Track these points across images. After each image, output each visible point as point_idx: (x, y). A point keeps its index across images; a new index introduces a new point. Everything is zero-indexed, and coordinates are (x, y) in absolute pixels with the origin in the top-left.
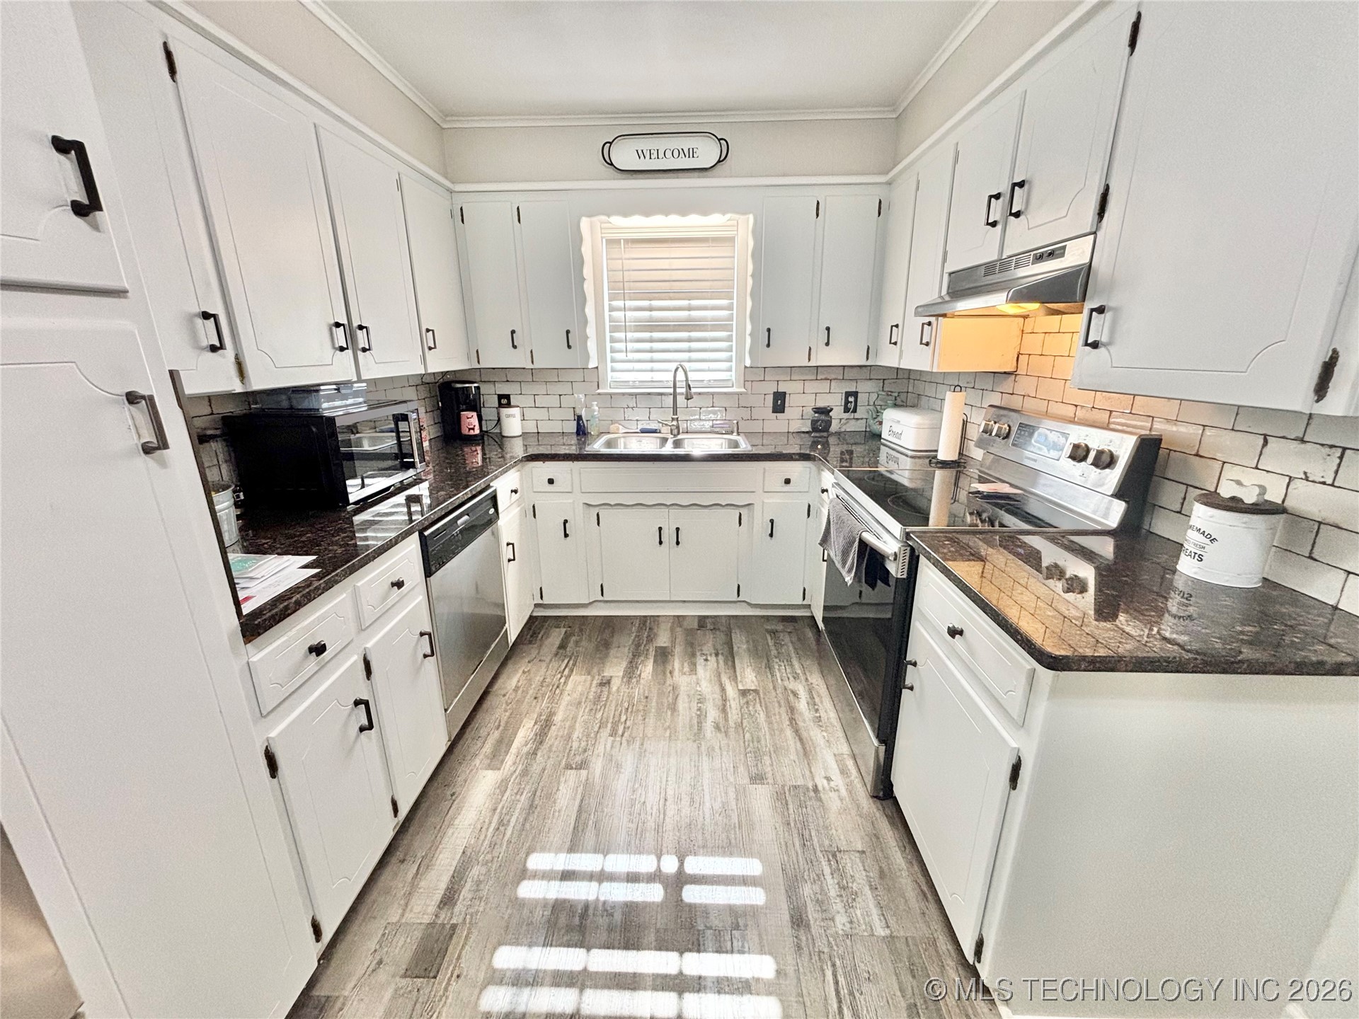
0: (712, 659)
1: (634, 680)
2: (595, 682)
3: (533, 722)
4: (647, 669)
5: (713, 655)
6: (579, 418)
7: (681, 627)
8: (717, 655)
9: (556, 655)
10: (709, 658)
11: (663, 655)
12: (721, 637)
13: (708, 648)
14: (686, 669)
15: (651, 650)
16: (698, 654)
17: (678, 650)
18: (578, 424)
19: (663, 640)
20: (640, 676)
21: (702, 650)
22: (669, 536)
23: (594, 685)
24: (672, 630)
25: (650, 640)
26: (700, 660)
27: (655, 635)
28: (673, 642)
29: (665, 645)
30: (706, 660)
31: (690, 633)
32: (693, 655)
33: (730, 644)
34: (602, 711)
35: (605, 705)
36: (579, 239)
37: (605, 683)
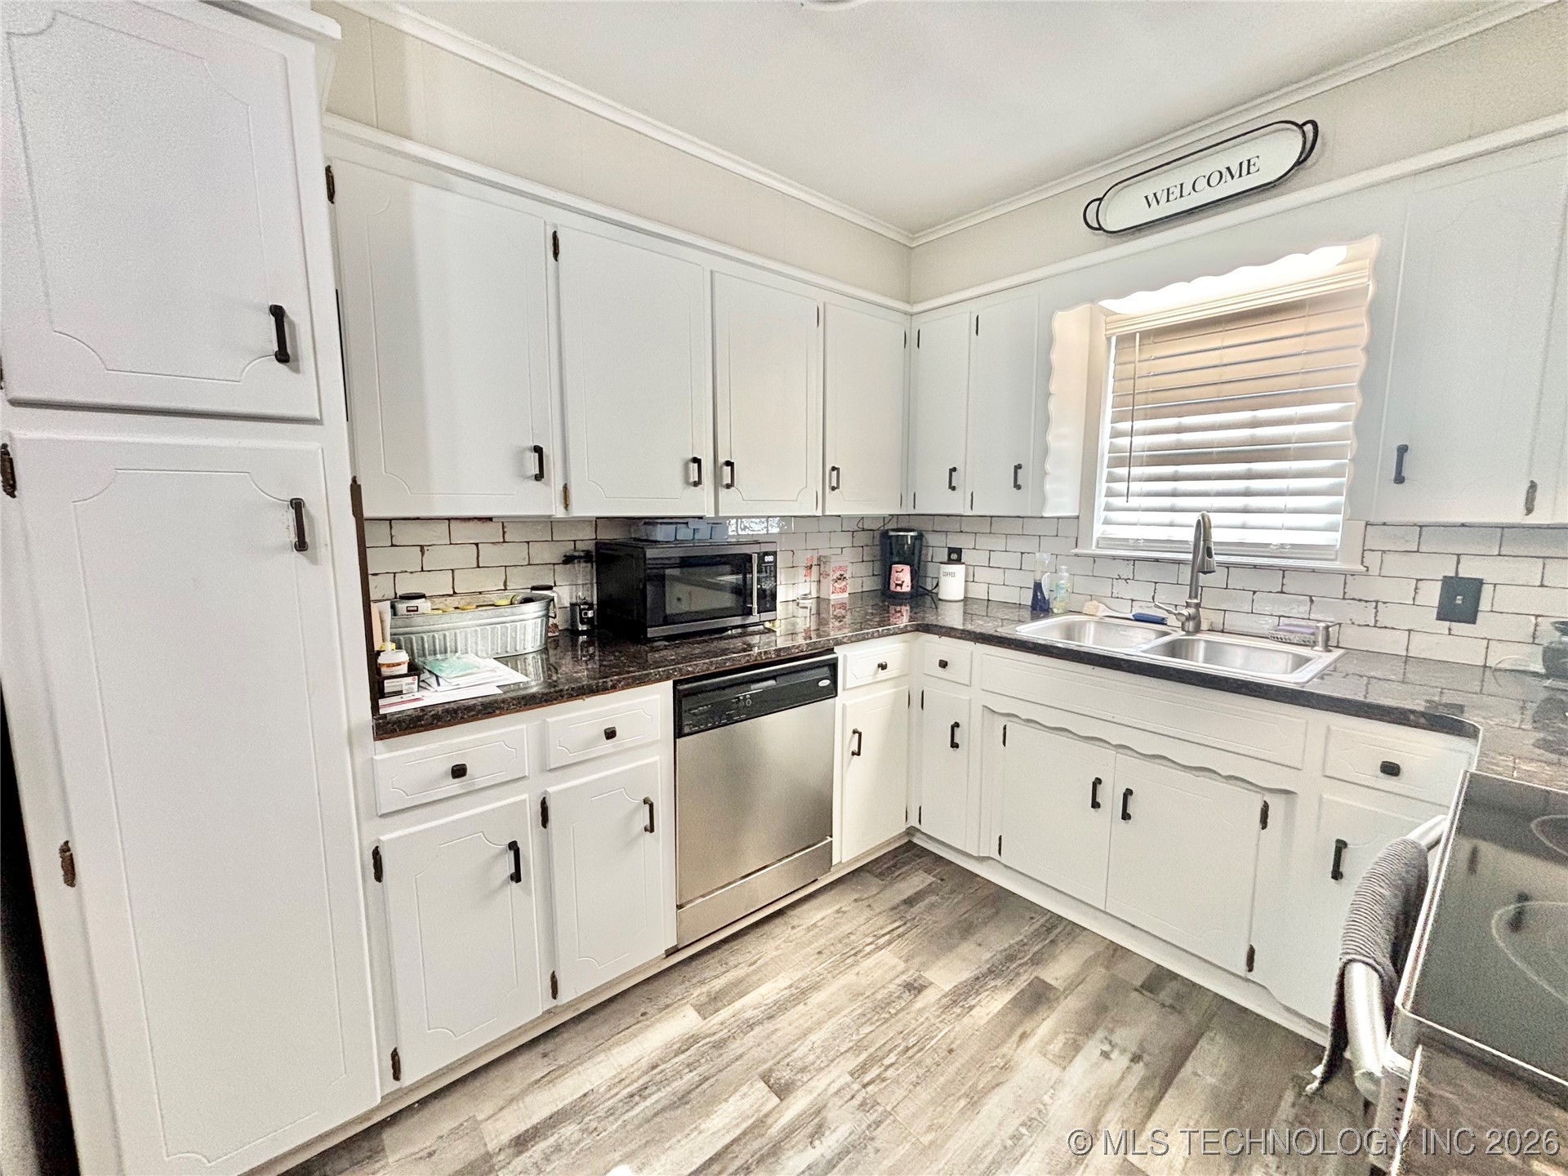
0: (1120, 1061)
1: (958, 1010)
2: (904, 977)
3: (788, 983)
4: (994, 1003)
5: (1129, 1056)
6: (1038, 587)
7: (1107, 968)
8: (1136, 1059)
9: (893, 908)
10: (1114, 1055)
11: (1038, 997)
12: (1175, 1029)
13: (1128, 1036)
14: (1056, 1046)
15: (1024, 977)
16: (1100, 1034)
17: (1070, 1005)
18: (1035, 596)
19: (1058, 971)
20: (971, 1008)
21: (1112, 1031)
22: (1111, 797)
23: (898, 981)
24: (1088, 964)
25: (1037, 960)
26: (1093, 1048)
27: (1053, 957)
28: (1072, 986)
29: (1053, 983)
30: (1106, 1055)
31: (1116, 987)
32: (1088, 1030)
33: (1181, 1055)
34: (873, 1027)
35: (886, 1020)
36: (1049, 341)
37: (915, 988)
